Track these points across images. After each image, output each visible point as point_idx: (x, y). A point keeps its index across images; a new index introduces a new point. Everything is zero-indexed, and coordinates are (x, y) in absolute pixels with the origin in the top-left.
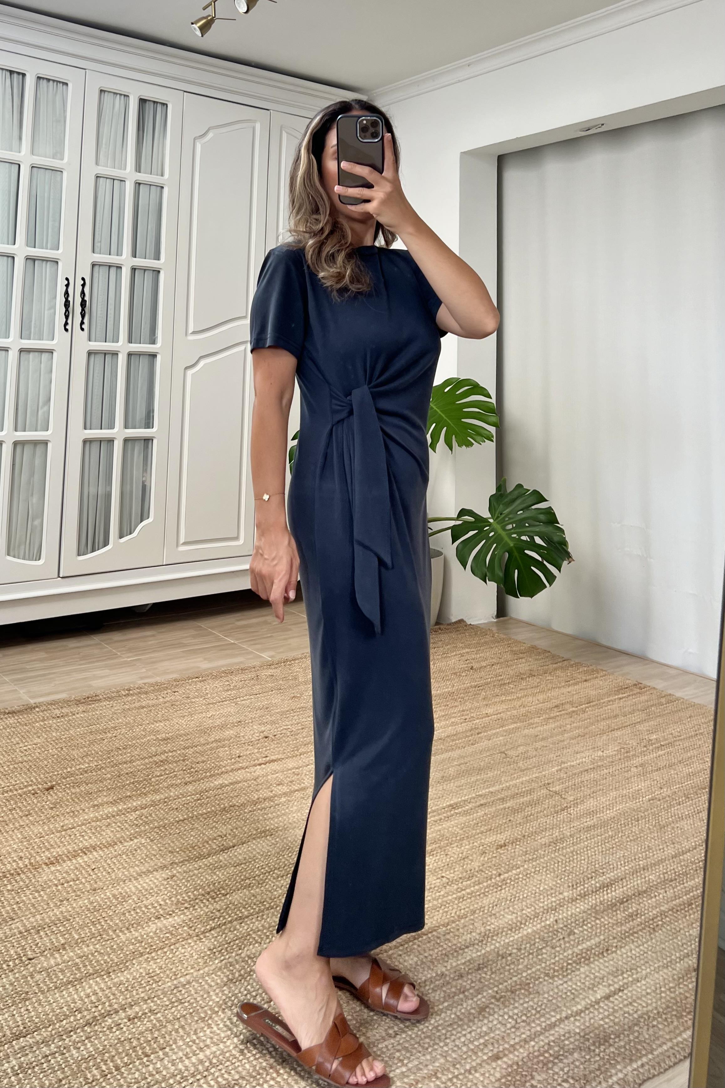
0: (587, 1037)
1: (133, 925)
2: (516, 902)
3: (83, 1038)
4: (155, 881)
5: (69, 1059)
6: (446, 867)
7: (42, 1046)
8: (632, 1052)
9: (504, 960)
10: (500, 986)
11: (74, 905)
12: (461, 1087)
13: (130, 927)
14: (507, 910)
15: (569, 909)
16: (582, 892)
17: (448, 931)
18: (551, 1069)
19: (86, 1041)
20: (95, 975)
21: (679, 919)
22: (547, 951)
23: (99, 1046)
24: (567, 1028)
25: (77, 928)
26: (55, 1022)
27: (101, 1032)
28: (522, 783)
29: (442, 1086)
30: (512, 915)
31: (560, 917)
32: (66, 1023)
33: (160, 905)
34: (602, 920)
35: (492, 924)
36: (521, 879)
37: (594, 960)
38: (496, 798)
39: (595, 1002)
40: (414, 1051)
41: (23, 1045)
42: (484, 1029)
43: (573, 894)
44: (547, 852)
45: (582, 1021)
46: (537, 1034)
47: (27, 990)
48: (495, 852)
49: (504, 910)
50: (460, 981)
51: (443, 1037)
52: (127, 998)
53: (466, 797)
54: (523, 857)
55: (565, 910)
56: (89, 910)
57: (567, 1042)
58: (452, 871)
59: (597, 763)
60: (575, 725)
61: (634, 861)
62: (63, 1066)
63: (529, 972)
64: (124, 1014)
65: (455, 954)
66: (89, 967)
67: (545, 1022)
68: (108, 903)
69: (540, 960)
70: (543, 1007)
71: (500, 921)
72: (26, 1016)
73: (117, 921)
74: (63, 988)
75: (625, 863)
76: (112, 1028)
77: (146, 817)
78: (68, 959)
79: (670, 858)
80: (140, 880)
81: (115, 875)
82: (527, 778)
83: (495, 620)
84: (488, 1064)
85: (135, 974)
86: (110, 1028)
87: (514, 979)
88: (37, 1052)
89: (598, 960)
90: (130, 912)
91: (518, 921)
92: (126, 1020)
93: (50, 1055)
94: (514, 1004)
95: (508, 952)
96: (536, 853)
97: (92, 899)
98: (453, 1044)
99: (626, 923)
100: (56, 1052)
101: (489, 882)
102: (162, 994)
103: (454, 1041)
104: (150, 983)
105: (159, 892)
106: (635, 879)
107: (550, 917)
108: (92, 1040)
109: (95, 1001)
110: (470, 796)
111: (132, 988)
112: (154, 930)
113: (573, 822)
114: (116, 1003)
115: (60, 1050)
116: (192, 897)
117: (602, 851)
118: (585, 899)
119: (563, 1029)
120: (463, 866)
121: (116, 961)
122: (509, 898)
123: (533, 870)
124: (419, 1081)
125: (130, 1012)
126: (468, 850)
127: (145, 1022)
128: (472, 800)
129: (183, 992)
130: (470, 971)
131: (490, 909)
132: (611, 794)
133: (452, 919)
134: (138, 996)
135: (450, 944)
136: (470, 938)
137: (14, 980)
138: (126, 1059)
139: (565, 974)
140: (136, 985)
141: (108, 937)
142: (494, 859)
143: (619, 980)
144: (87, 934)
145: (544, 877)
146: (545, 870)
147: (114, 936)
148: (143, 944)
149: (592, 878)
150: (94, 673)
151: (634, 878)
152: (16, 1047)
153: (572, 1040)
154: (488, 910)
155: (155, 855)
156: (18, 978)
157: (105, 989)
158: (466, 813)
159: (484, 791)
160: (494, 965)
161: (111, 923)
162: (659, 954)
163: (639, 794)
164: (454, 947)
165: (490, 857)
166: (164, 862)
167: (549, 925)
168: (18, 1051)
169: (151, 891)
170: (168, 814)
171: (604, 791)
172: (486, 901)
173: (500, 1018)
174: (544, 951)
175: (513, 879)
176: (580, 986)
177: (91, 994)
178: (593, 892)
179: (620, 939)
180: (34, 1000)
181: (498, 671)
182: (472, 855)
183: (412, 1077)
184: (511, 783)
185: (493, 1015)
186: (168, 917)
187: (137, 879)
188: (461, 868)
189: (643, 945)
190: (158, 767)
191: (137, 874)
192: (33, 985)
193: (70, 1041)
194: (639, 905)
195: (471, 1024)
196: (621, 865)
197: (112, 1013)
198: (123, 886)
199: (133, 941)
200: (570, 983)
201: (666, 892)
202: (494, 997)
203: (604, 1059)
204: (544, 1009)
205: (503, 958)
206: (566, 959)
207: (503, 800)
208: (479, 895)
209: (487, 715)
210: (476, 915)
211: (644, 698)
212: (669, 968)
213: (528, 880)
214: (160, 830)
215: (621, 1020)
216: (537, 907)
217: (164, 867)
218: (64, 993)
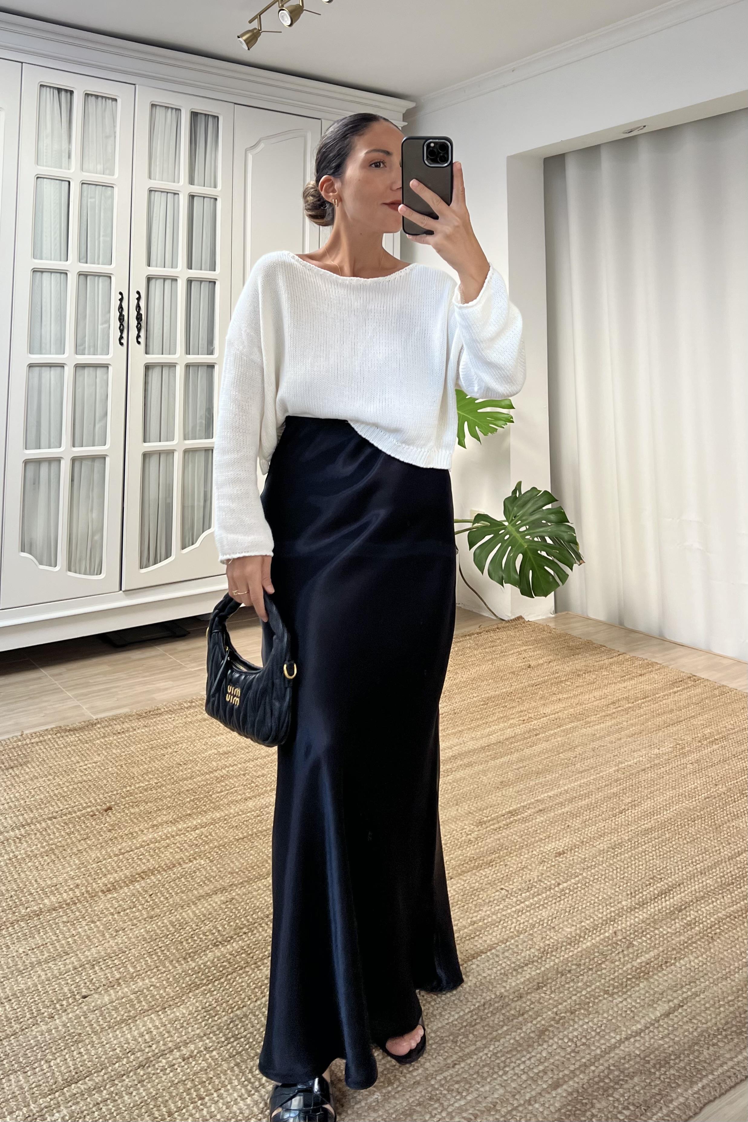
0: (647, 1059)
1: (190, 954)
2: (574, 914)
3: (136, 1082)
4: (214, 905)
5: (121, 1106)
6: (505, 878)
7: (94, 1092)
8: (692, 1073)
9: (563, 977)
10: (560, 1007)
11: (131, 935)
12: (520, 1119)
13: (188, 957)
14: (566, 923)
15: (628, 919)
16: (641, 900)
17: (507, 948)
18: (611, 1095)
19: (139, 1085)
20: (150, 1011)
21: (737, 927)
22: (607, 966)
23: (151, 1090)
24: (627, 1050)
25: (133, 960)
26: (108, 1065)
27: (154, 1074)
28: (580, 786)
29: (502, 1119)
30: (571, 928)
31: (619, 928)
32: (119, 1067)
33: (219, 931)
34: (661, 930)
35: (551, 938)
36: (579, 889)
37: (653, 975)
38: (554, 803)
39: (655, 1020)
40: (474, 1082)
41: (74, 1092)
42: (544, 1054)
43: (631, 903)
44: (605, 858)
45: (642, 1041)
46: (597, 1058)
47: (80, 1032)
48: (553, 860)
49: (563, 922)
50: (519, 1003)
51: (502, 1065)
52: (182, 1036)
53: (525, 803)
54: (582, 865)
55: (624, 920)
56: (145, 939)
57: (627, 1066)
58: (511, 883)
59: (654, 761)
60: (632, 722)
61: (692, 865)
62: (115, 1114)
63: (588, 990)
64: (178, 1054)
65: (514, 973)
66: (144, 1003)
67: (605, 1044)
68: (165, 931)
69: (600, 976)
70: (603, 1028)
71: (559, 935)
72: (78, 1060)
73: (174, 951)
74: (116, 1027)
75: (682, 868)
76: (166, 1069)
77: (207, 837)
78: (122, 995)
79: (727, 860)
80: (198, 904)
81: (173, 900)
82: (585, 780)
83: (553, 616)
84: (549, 1093)
85: (191, 1008)
86: (163, 1070)
87: (574, 998)
88: (89, 1100)
89: (656, 974)
90: (187, 940)
91: (576, 934)
92: (180, 1060)
93: (101, 1102)
94: (573, 1026)
95: (567, 969)
96: (594, 860)
97: (148, 927)
98: (512, 1072)
99: (684, 932)
100: (108, 1099)
101: (548, 893)
102: (218, 1029)
103: (513, 1069)
104: (206, 1018)
105: (217, 917)
106: (693, 884)
107: (609, 930)
108: (145, 1083)
109: (148, 1040)
110: (529, 802)
111: (188, 1024)
112: (212, 958)
113: (630, 825)
114: (171, 1041)
115: (112, 1097)
116: (251, 920)
117: (660, 856)
118: (644, 908)
119: (623, 1050)
120: (522, 877)
121: (171, 995)
122: (568, 910)
123: (592, 879)
124: (477, 1115)
125: (184, 1051)
126: (527, 859)
127: (200, 1062)
128: (531, 806)
129: (239, 1026)
130: (529, 991)
131: (549, 922)
132: (668, 793)
133: (511, 934)
134: (193, 1033)
135: (509, 963)
136: (529, 955)
137: (67, 1021)
138: (179, 1104)
139: (624, 990)
140: (192, 1020)
141: (164, 969)
142: (552, 868)
143: (679, 995)
144: (142, 966)
145: (602, 885)
146: (603, 877)
147: (171, 968)
148: (200, 975)
149: (650, 884)
150: (158, 685)
151: (691, 883)
152: (68, 1094)
153: (632, 1063)
154: (547, 923)
155: (214, 877)
156: (71, 1018)
157: (159, 1026)
158: (525, 820)
159: (542, 796)
160: (554, 983)
161: (168, 953)
162: (717, 965)
163: (695, 793)
164: (513, 965)
165: (549, 865)
166: (223, 883)
167: (608, 937)
168: (69, 1099)
169: (210, 916)
170: (227, 832)
171: (661, 791)
172: (545, 913)
173: (560, 1042)
174: (603, 966)
175: (571, 888)
176: (640, 1003)
177: (145, 1032)
178: (651, 900)
179: (679, 950)
180: (87, 1041)
181: (555, 668)
182: (531, 865)
183: (470, 1112)
184: (569, 786)
185: (552, 1039)
186: (226, 944)
187: (196, 904)
188: (520, 879)
189: (702, 955)
190: (219, 782)
191: (196, 898)
192: (86, 1025)
193: (122, 1086)
194: (697, 912)
195: (530, 1049)
196: (679, 869)
197: (166, 1052)
198: (181, 911)
199: (190, 972)
200: (629, 1000)
201: (723, 897)
202: (553, 1019)
203: (664, 1082)
204: (604, 1030)
205: (562, 975)
206: (625, 974)
207: (562, 804)
208: (538, 907)
209: (545, 715)
210: (535, 930)
211: (699, 690)
212: (728, 979)
213: (586, 889)
214: (220, 850)
215: (681, 1039)
216: (595, 918)
217: (223, 889)
218: (118, 1032)
